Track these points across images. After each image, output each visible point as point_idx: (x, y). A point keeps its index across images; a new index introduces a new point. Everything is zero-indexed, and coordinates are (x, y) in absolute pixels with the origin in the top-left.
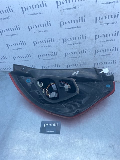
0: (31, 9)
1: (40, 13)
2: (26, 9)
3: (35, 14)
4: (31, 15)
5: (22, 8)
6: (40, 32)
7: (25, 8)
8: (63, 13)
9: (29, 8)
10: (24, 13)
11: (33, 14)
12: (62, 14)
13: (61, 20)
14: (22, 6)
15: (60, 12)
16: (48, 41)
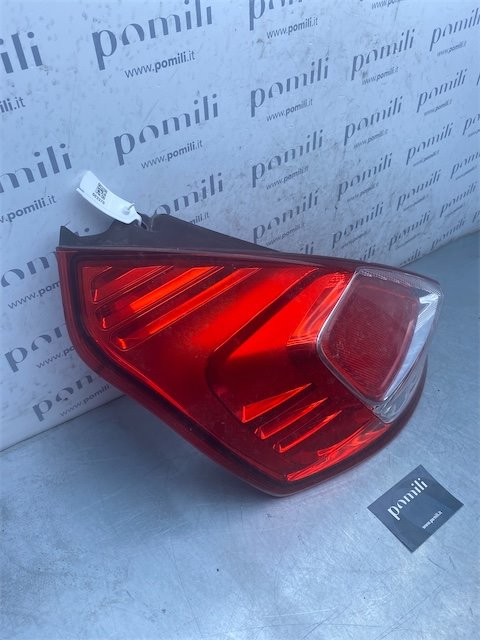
0: (142, 38)
1: (181, 59)
2: (120, 43)
3: (159, 66)
4: (139, 71)
5: (96, 37)
6: (170, 156)
7: (112, 36)
8: (268, 48)
9: (132, 33)
10: (102, 67)
11: (148, 69)
12: (261, 57)
13: (258, 81)
14: (98, 28)
15: (255, 44)
16: (200, 192)
